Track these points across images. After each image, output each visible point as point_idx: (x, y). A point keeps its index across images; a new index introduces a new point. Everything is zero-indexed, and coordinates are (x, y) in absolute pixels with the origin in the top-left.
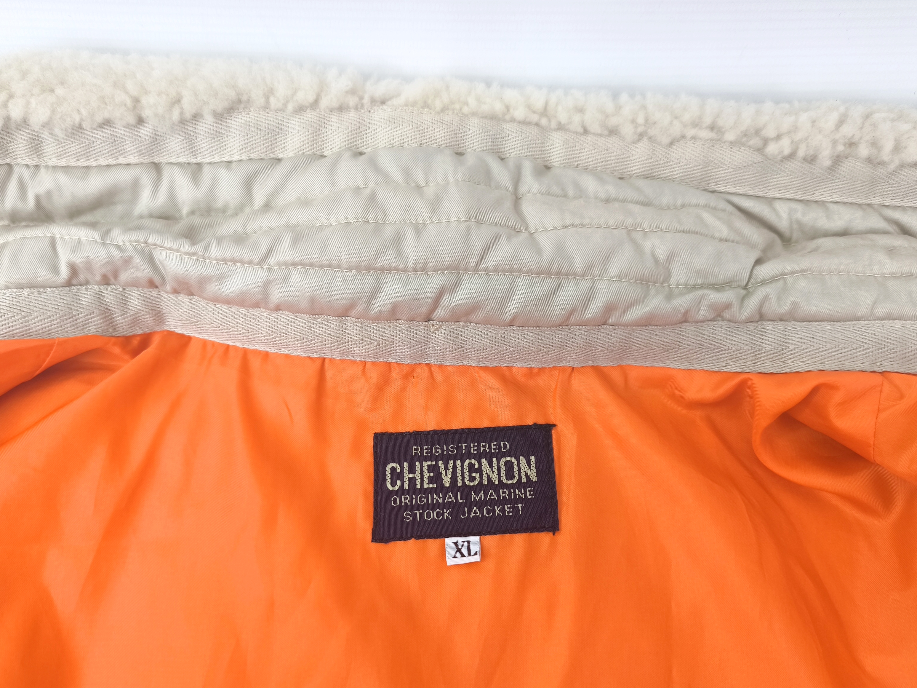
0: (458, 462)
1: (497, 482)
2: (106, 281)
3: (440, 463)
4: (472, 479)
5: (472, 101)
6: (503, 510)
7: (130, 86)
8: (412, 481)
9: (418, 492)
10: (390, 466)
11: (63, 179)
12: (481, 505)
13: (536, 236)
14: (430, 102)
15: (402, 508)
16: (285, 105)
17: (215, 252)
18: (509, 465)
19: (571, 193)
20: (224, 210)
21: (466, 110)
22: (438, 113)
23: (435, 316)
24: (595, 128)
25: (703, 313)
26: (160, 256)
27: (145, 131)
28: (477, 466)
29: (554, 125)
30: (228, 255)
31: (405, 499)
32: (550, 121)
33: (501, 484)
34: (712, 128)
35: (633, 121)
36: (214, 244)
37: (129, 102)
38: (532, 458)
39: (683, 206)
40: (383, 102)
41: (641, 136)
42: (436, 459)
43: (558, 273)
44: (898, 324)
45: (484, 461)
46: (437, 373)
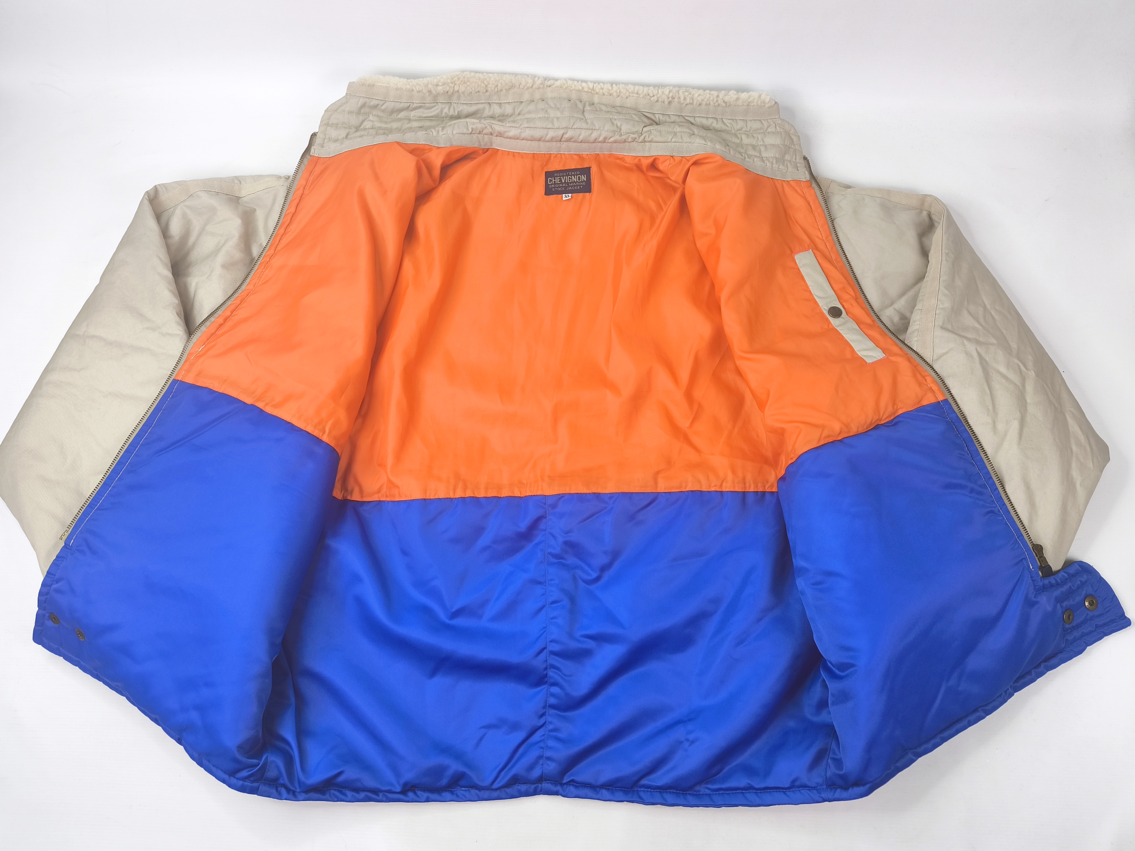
0: (566, 177)
1: (576, 181)
2: (480, 133)
3: (562, 177)
4: (570, 181)
5: (573, 86)
6: (577, 188)
7: (485, 82)
8: (555, 182)
9: (557, 183)
10: (549, 178)
11: (465, 106)
12: (571, 186)
13: (587, 120)
14: (562, 86)
15: (552, 188)
16: (524, 87)
17: (508, 125)
18: (579, 177)
19: (598, 110)
20: (507, 115)
21: (572, 89)
22: (564, 89)
23: (562, 140)
24: (606, 94)
25: (630, 140)
26: (493, 126)
27: (488, 94)
28: (571, 178)
29: (595, 93)
30: (511, 126)
31: (553, 186)
32: (594, 92)
33: (577, 182)
34: (637, 93)
35: (616, 92)
36: (507, 122)
37: (485, 86)
38: (585, 176)
39: (628, 114)
40: (550, 87)
41: (618, 96)
42: (561, 176)
43: (592, 129)
44: (678, 144)
45: (573, 177)
46: (563, 156)
